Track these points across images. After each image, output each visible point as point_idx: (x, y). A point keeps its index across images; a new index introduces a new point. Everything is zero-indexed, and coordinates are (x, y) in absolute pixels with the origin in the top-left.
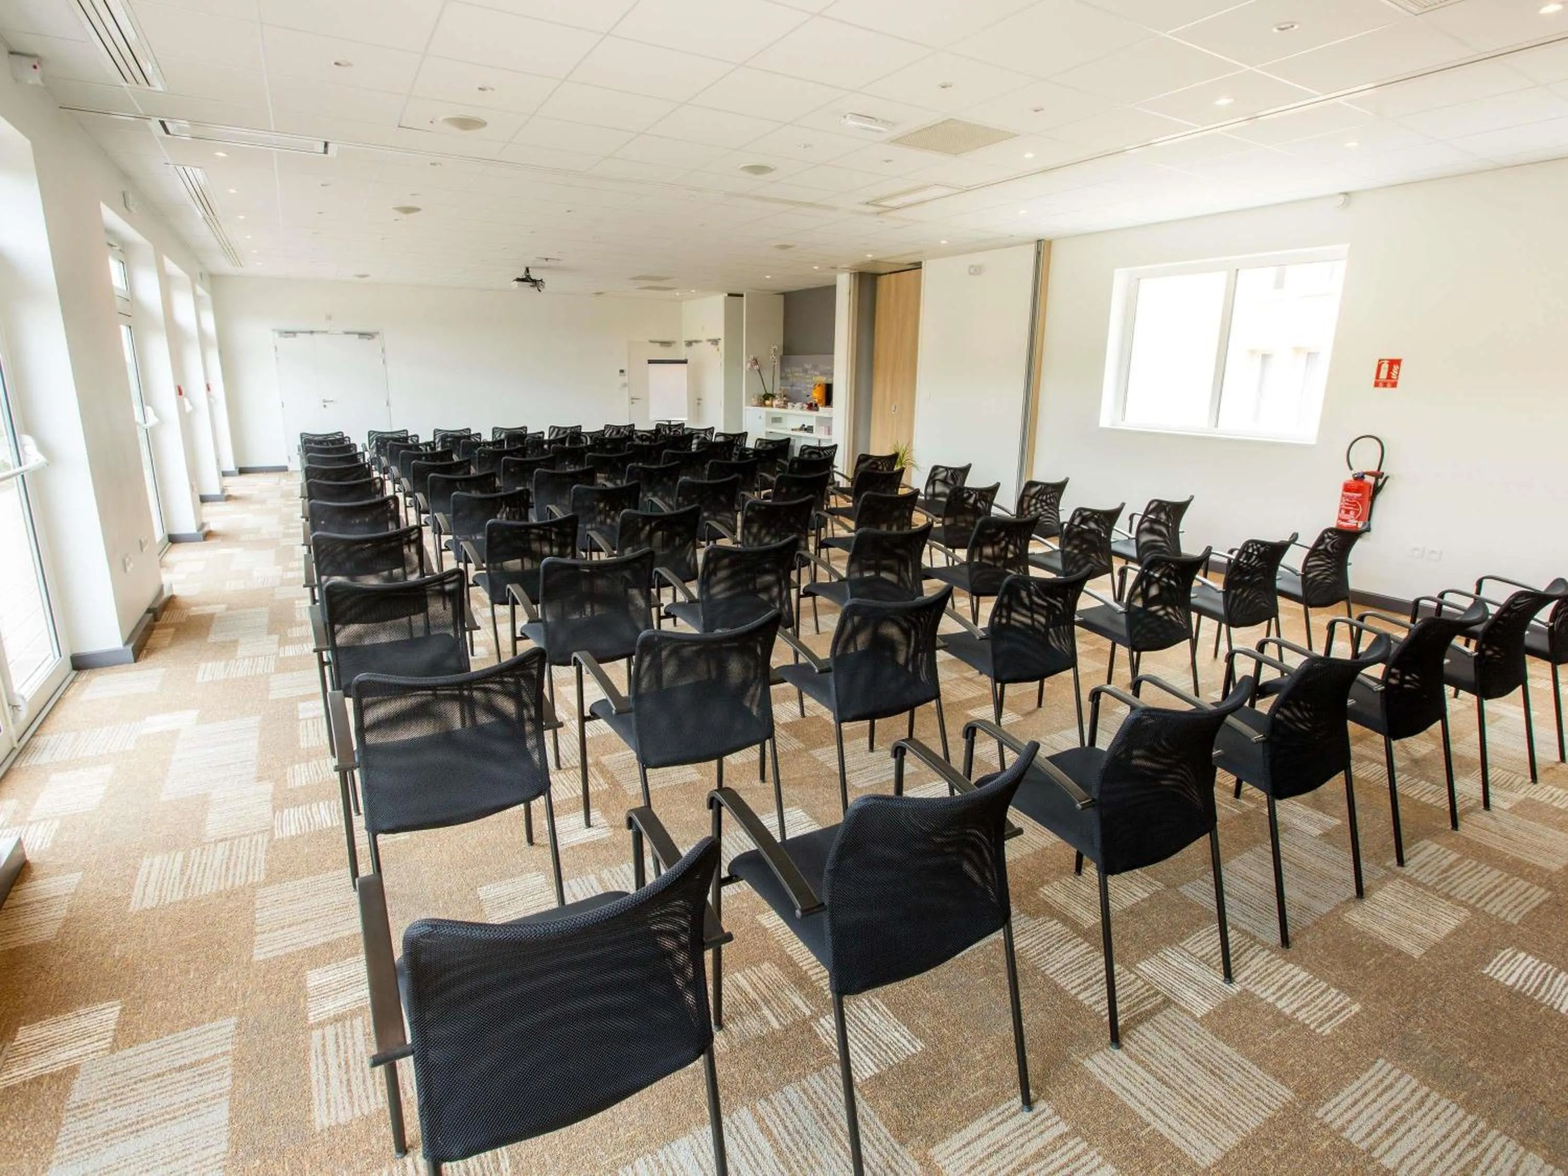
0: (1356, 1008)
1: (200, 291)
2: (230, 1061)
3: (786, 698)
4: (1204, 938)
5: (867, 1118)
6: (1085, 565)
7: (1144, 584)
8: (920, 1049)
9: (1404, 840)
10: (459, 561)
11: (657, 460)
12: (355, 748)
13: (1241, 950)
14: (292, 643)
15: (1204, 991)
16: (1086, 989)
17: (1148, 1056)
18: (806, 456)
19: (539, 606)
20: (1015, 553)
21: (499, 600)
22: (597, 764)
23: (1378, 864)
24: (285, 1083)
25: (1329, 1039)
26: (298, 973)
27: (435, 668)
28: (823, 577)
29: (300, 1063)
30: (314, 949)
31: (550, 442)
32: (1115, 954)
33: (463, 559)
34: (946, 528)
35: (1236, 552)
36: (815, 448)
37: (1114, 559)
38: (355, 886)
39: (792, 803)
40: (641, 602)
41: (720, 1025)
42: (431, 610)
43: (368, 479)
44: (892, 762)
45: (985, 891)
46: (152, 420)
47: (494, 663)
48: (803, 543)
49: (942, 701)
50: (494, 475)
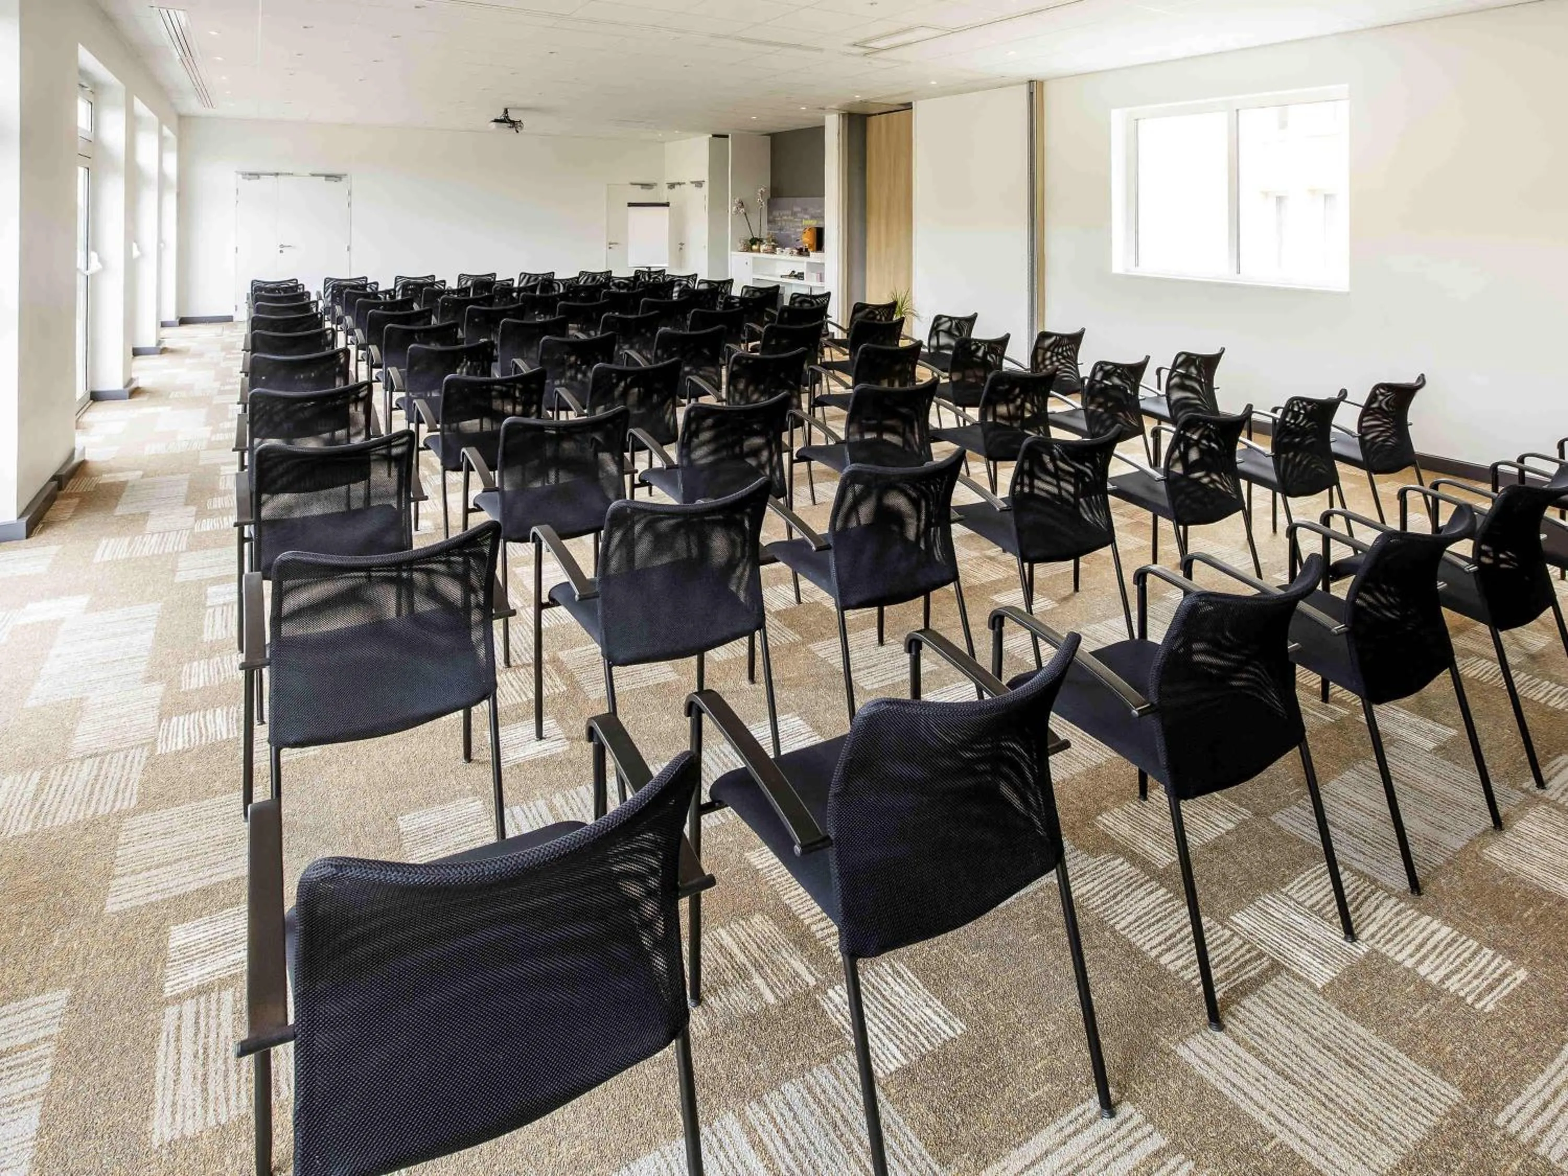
0: (1522, 975)
1: (166, 131)
2: (53, 1049)
3: (780, 580)
4: (1312, 881)
5: (894, 1127)
6: (1112, 425)
7: (1182, 446)
8: (959, 1032)
9: (1539, 754)
10: (410, 421)
11: (635, 309)
12: (268, 641)
13: (1361, 898)
14: (210, 516)
15: (1321, 952)
16: (1169, 950)
17: (1260, 1041)
18: (797, 305)
19: (497, 472)
20: (1032, 412)
21: (453, 466)
22: (554, 660)
23: (1513, 786)
24: (121, 1079)
25: (1493, 1018)
26: (161, 931)
27: (372, 545)
28: (819, 439)
29: (143, 1051)
30: (186, 896)
31: (520, 290)
32: (1200, 904)
33: (415, 419)
34: (954, 384)
35: (1280, 411)
36: (806, 296)
37: (1145, 419)
38: (246, 814)
39: (788, 709)
40: (612, 468)
41: (698, 999)
42: (374, 477)
43: (318, 330)
44: (907, 658)
45: (1029, 820)
46: (95, 265)
47: (440, 539)
48: (795, 401)
49: (962, 585)
50: (456, 326)
